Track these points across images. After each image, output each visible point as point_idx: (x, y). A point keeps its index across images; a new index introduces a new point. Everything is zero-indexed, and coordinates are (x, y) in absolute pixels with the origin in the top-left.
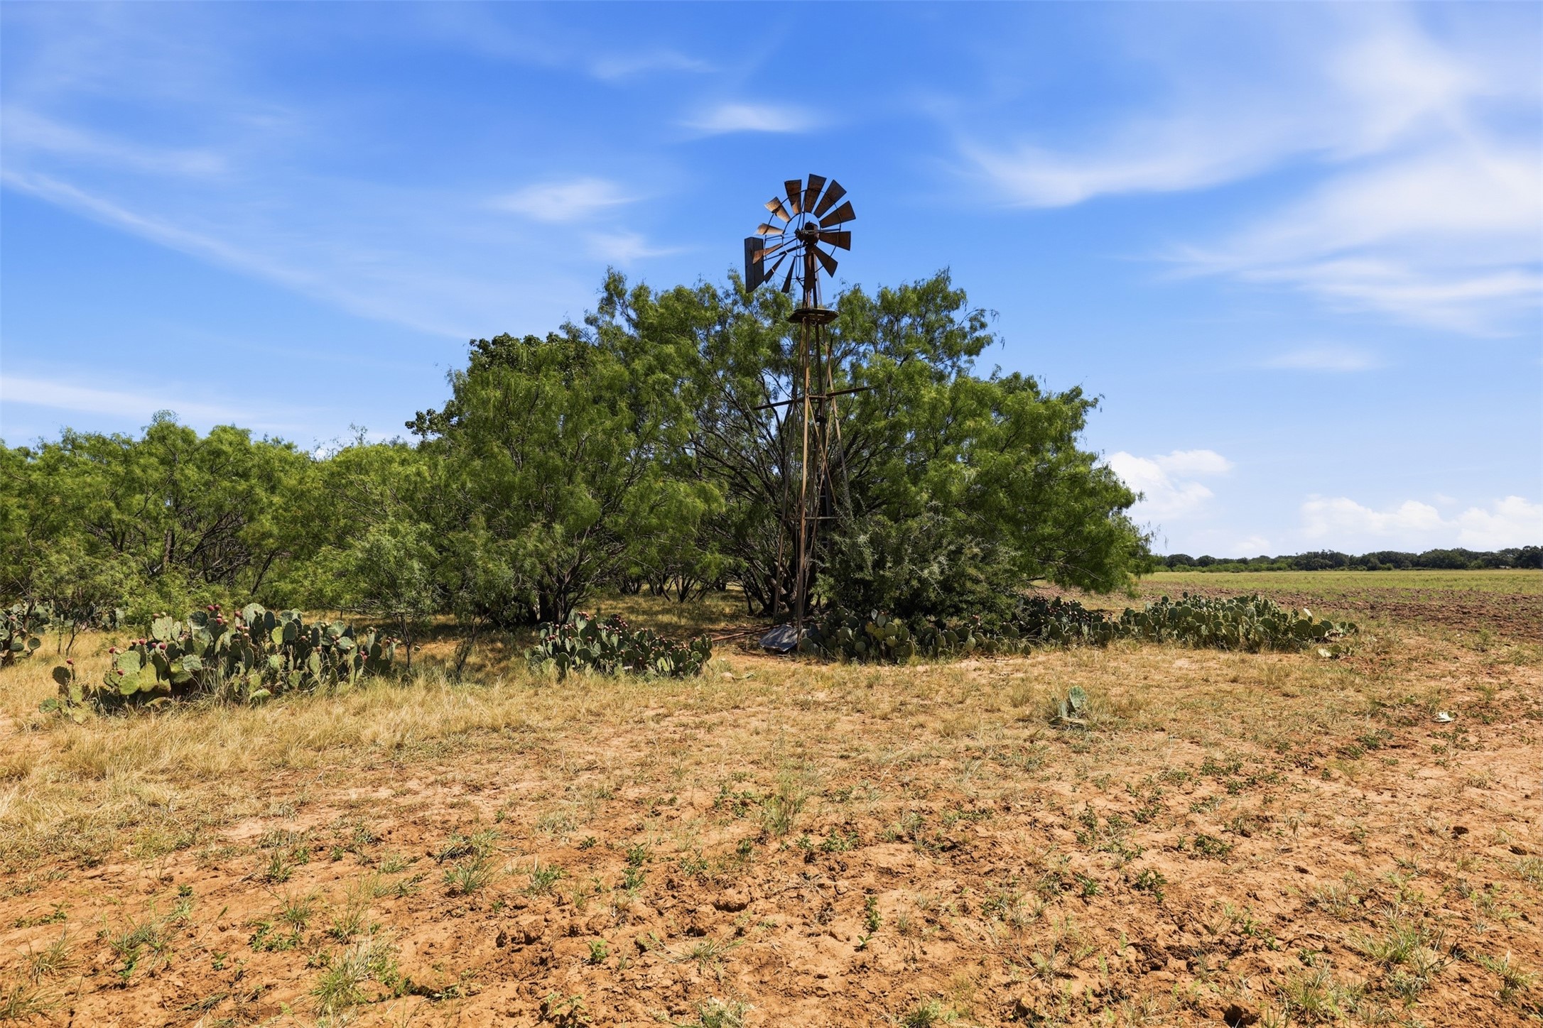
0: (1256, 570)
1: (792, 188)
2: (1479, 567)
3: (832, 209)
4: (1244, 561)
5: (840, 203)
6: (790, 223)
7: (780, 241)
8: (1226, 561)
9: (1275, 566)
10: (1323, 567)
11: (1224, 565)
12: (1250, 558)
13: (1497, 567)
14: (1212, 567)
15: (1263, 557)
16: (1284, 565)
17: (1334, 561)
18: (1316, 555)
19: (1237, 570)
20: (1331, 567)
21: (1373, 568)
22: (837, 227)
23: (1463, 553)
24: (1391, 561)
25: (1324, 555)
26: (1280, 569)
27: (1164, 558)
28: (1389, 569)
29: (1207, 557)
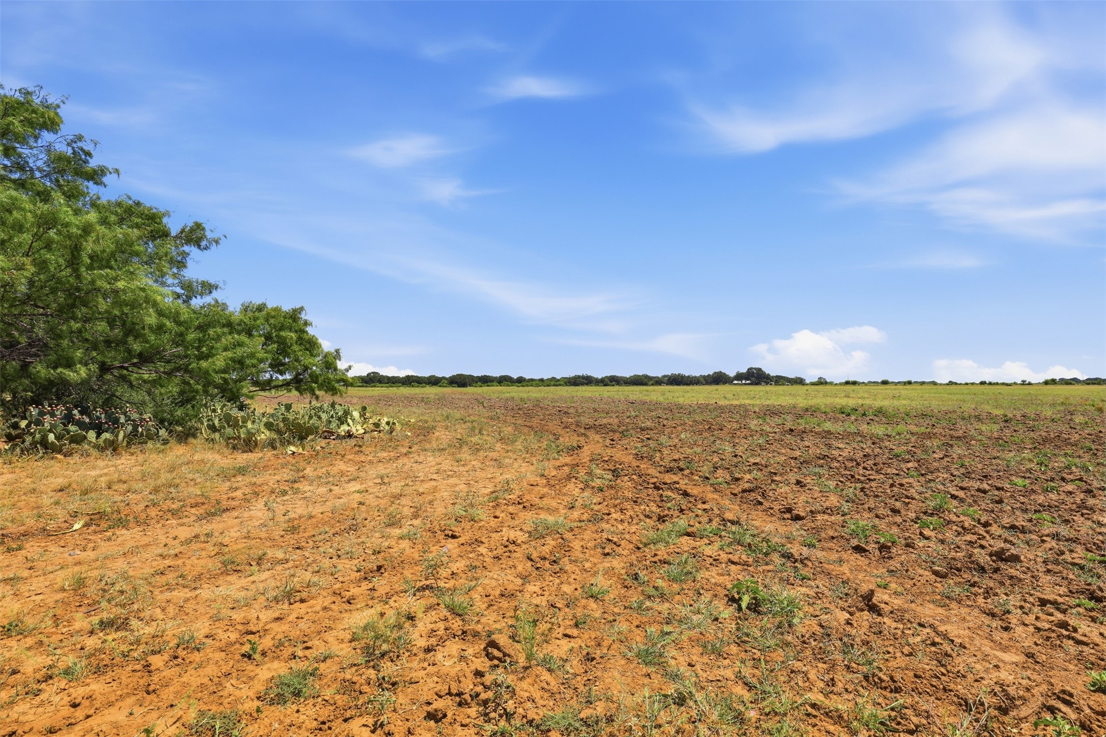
0: (548, 386)
2: (653, 385)
4: (542, 380)
8: (532, 380)
10: (582, 384)
11: (531, 382)
12: (545, 378)
14: (524, 384)
16: (562, 383)
17: (587, 381)
18: (579, 377)
19: (538, 386)
20: (587, 384)
21: (606, 385)
23: (646, 377)
25: (583, 377)
26: (560, 385)
27: (496, 378)
28: (613, 385)
29: (521, 377)
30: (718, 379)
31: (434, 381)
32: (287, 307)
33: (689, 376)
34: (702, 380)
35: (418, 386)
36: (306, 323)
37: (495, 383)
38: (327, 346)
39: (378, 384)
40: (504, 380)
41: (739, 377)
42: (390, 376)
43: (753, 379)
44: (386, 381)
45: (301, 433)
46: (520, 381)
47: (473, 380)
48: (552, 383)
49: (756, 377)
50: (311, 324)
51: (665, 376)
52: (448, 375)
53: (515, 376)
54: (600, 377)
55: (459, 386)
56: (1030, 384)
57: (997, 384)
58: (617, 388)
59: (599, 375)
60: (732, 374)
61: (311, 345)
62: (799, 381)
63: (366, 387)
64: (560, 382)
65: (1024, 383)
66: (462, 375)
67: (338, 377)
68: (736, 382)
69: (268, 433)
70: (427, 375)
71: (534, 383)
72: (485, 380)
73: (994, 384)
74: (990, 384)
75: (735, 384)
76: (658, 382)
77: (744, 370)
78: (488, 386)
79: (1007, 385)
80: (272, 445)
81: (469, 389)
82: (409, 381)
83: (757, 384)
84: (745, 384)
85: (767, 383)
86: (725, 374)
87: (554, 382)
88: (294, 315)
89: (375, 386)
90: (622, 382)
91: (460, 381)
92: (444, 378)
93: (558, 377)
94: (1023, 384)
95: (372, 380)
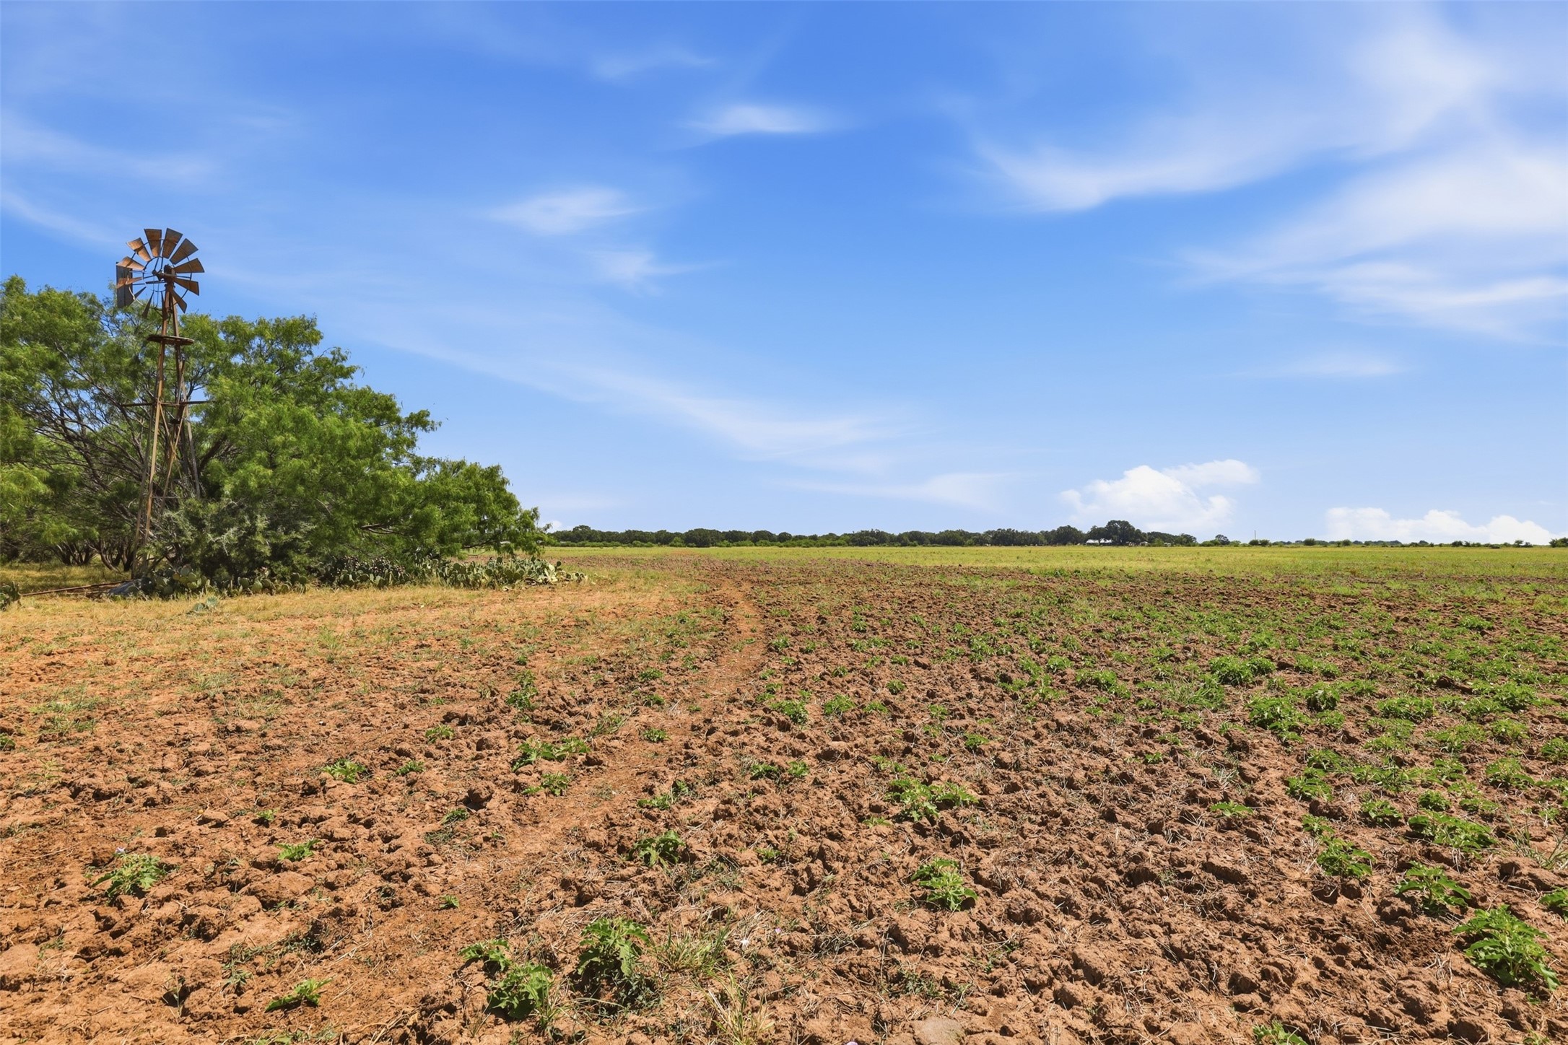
0: (822, 546)
1: (153, 235)
2: (971, 545)
3: (185, 261)
4: (814, 538)
5: (192, 257)
6: (150, 263)
7: (141, 275)
8: (800, 537)
9: (837, 542)
10: (872, 544)
11: (799, 541)
12: (819, 535)
13: (982, 544)
14: (788, 543)
15: (831, 534)
16: (842, 542)
17: (878, 539)
18: (867, 533)
19: (808, 546)
20: (877, 543)
21: (904, 545)
22: (188, 275)
23: (962, 533)
24: (917, 540)
25: (872, 534)
26: (840, 545)
27: (750, 534)
28: (915, 546)
29: (785, 533)
30: (1066, 537)
31: (664, 539)
32: (485, 465)
33: (1022, 533)
34: (1042, 538)
35: (642, 546)
36: (504, 482)
37: (747, 542)
38: (525, 505)
39: (588, 543)
40: (761, 538)
41: (1096, 534)
42: (605, 531)
43: (1115, 536)
44: (599, 538)
45: (511, 578)
46: (784, 539)
47: (717, 538)
48: (829, 542)
49: (1120, 534)
50: (508, 482)
51: (989, 533)
52: (683, 530)
53: (776, 532)
54: (897, 534)
55: (698, 546)
56: (1528, 546)
57: (1479, 545)
58: (920, 549)
59: (896, 531)
60: (1086, 530)
61: (509, 503)
62: (1187, 541)
63: (572, 546)
64: (839, 541)
65: (1518, 544)
66: (702, 530)
67: (536, 536)
68: (1091, 541)
69: (487, 577)
70: (655, 531)
71: (803, 542)
72: (734, 538)
73: (1474, 545)
74: (1468, 545)
75: (1090, 544)
76: (979, 540)
77: (1103, 524)
78: (738, 545)
79: (1493, 547)
80: (491, 585)
81: (712, 550)
82: (632, 538)
83: (1122, 544)
84: (1104, 544)
85: (1137, 544)
86: (1075, 529)
87: (831, 540)
88: (492, 473)
89: (583, 545)
90: (927, 540)
91: (699, 538)
92: (677, 534)
93: (839, 534)
94: (1519, 546)
95: (581, 536)
